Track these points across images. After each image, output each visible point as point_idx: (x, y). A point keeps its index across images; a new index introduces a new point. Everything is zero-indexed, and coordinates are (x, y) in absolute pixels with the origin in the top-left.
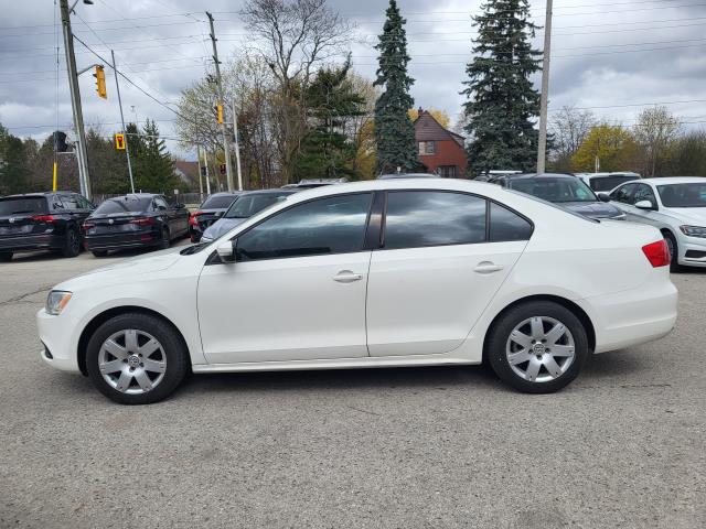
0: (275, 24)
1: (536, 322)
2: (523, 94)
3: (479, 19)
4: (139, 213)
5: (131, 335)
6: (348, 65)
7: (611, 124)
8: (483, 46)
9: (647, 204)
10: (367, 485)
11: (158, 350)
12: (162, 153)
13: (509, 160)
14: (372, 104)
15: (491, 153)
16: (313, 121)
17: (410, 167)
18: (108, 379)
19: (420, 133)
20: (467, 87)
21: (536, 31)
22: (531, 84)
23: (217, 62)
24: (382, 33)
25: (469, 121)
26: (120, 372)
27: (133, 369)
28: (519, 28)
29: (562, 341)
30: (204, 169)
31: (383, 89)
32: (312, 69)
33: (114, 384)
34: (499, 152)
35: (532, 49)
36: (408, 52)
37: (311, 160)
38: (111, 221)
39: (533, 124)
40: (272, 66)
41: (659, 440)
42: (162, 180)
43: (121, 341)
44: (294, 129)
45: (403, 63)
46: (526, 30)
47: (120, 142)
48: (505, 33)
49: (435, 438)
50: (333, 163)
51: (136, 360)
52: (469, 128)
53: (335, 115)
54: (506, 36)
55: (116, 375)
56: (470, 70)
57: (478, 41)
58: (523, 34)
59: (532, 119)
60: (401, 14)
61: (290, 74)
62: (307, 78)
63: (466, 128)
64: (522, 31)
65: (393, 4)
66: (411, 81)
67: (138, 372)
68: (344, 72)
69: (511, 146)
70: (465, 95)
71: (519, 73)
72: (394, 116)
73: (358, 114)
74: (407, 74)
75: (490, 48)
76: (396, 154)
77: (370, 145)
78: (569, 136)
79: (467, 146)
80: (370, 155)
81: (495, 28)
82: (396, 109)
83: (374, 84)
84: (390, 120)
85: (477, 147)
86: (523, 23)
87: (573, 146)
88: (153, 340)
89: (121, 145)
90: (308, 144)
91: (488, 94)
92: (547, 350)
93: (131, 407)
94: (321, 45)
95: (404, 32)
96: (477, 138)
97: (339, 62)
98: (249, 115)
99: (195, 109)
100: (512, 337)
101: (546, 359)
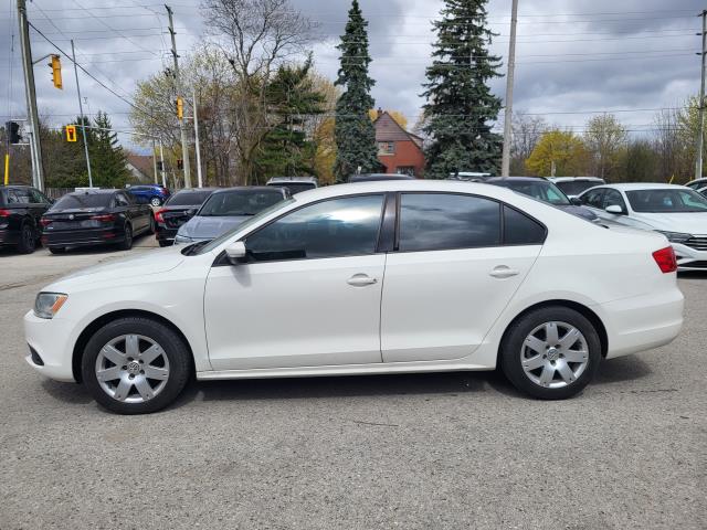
0: (236, 20)
1: (551, 328)
2: (480, 98)
3: (439, 24)
4: (100, 209)
5: (132, 341)
6: (309, 64)
7: (562, 130)
8: (442, 51)
9: (617, 208)
10: (405, 501)
11: (161, 356)
12: (114, 147)
13: (467, 162)
14: (332, 104)
15: (449, 154)
16: (274, 119)
17: (370, 166)
18: (106, 387)
19: (380, 133)
20: (426, 89)
21: (493, 37)
22: (488, 89)
23: (175, 56)
24: (344, 33)
25: (428, 123)
26: (119, 380)
27: (132, 376)
28: (477, 34)
29: (576, 346)
30: (160, 164)
31: (343, 89)
32: (272, 67)
33: (112, 393)
34: (457, 154)
35: (489, 55)
36: (370, 54)
37: (271, 157)
38: (71, 217)
39: (490, 128)
40: (232, 62)
41: (684, 448)
42: (113, 174)
43: (121, 346)
44: (254, 126)
45: (364, 64)
46: (484, 36)
47: (71, 134)
48: (463, 38)
49: (461, 448)
50: (292, 161)
51: (136, 367)
52: (429, 130)
53: (295, 113)
54: (464, 41)
55: (115, 383)
56: (430, 73)
57: (437, 45)
58: (481, 40)
59: (488, 123)
60: (363, 15)
61: (250, 70)
62: (267, 75)
63: (424, 130)
64: (480, 37)
65: (355, 5)
66: (372, 82)
67: (138, 380)
68: (305, 70)
69: (468, 149)
70: (425, 98)
71: (477, 78)
72: (355, 116)
73: (318, 112)
74: (368, 75)
75: (449, 53)
76: (356, 154)
77: (330, 144)
78: (521, 140)
79: (425, 147)
80: (329, 154)
81: (454, 33)
82: (356, 109)
83: (336, 84)
84: (350, 120)
85: (436, 149)
86: (481, 29)
87: (525, 150)
88: (156, 345)
89: (72, 137)
90: (268, 142)
91: (446, 97)
92: (561, 356)
93: (130, 417)
94: (282, 43)
95: (365, 33)
96: (436, 140)
97: (300, 60)
98: (207, 109)
99: (151, 103)
100: (526, 343)
101: (560, 365)
